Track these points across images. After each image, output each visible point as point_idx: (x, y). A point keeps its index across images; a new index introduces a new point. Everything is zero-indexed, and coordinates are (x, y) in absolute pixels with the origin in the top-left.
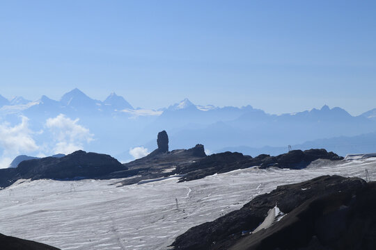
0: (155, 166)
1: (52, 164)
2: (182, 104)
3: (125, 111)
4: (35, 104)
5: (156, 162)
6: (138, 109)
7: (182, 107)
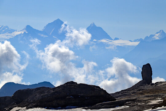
0: (142, 97)
1: (46, 94)
2: (157, 35)
3: (104, 41)
4: (20, 33)
5: (142, 94)
6: (116, 39)
7: (157, 38)
